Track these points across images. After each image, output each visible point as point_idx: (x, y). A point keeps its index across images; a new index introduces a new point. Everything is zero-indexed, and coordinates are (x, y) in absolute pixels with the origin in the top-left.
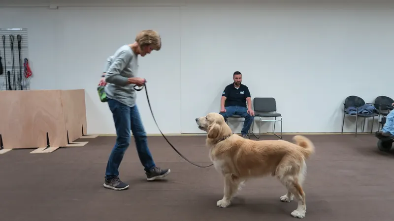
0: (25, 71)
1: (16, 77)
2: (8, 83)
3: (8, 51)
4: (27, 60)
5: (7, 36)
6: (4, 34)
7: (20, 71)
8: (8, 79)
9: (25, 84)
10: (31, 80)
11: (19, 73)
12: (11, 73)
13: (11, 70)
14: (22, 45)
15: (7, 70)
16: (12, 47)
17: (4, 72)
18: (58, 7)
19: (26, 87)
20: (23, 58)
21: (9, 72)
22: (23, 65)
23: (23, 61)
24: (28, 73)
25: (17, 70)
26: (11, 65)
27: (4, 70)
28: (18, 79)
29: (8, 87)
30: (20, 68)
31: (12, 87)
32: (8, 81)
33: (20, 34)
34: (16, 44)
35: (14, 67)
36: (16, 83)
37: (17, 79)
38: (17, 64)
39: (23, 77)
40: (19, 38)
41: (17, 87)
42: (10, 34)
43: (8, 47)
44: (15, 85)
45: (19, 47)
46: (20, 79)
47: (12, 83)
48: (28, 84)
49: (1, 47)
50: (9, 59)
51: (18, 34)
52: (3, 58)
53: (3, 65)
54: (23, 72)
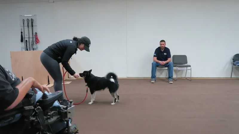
0: (35, 40)
1: (31, 44)
2: (26, 47)
3: (26, 28)
4: (37, 34)
5: (25, 19)
6: (23, 19)
8: (26, 45)
9: (35, 47)
10: (38, 45)
11: (32, 41)
12: (28, 41)
13: (27, 39)
14: (33, 25)
15: (26, 39)
16: (28, 26)
17: (24, 40)
18: (54, 2)
20: (34, 32)
21: (26, 41)
22: (34, 36)
23: (34, 34)
24: (37, 41)
25: (31, 39)
27: (24, 39)
28: (32, 44)
29: (26, 49)
30: (33, 38)
31: (28, 49)
32: (26, 46)
34: (30, 24)
35: (29, 38)
36: (31, 47)
37: (31, 45)
38: (31, 36)
39: (34, 43)
40: (32, 20)
41: (31, 49)
42: (27, 18)
43: (26, 26)
44: (30, 48)
45: (32, 26)
48: (37, 48)
49: (21, 26)
50: (26, 33)
51: (31, 18)
52: (23, 32)
53: (23, 37)
54: (34, 40)
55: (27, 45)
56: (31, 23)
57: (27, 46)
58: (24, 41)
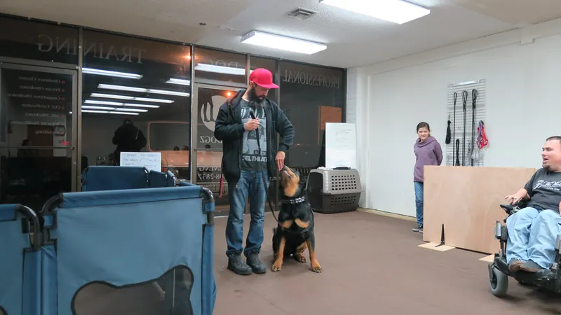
0: (479, 138)
1: (467, 148)
2: (455, 155)
3: (460, 111)
4: (483, 124)
6: (455, 91)
7: (473, 138)
8: (455, 150)
9: (477, 157)
10: (486, 151)
11: (471, 143)
12: (461, 142)
13: (460, 138)
14: (477, 103)
15: (456, 138)
16: (464, 107)
17: (452, 140)
18: (534, 40)
19: (478, 161)
20: (477, 122)
21: (458, 141)
22: (476, 131)
23: (477, 125)
24: (483, 141)
25: (468, 138)
26: (462, 132)
27: (452, 137)
28: (469, 150)
29: (455, 160)
30: (473, 134)
31: (461, 161)
32: (455, 153)
33: (476, 88)
34: (469, 103)
35: (464, 134)
36: (466, 156)
37: (467, 150)
38: (469, 130)
39: (476, 147)
40: (475, 93)
41: (467, 160)
42: (464, 89)
43: (459, 108)
44: (464, 157)
45: (474, 106)
46: (471, 151)
47: (461, 155)
48: (481, 158)
49: (451, 109)
50: (459, 123)
51: (473, 88)
52: (452, 121)
53: (452, 132)
54: (476, 140)
55: (457, 151)
56: (471, 100)
57: (457, 154)
58: (452, 142)
